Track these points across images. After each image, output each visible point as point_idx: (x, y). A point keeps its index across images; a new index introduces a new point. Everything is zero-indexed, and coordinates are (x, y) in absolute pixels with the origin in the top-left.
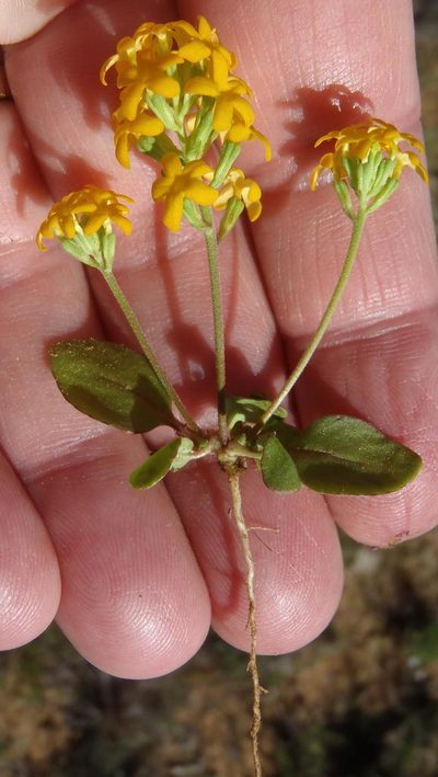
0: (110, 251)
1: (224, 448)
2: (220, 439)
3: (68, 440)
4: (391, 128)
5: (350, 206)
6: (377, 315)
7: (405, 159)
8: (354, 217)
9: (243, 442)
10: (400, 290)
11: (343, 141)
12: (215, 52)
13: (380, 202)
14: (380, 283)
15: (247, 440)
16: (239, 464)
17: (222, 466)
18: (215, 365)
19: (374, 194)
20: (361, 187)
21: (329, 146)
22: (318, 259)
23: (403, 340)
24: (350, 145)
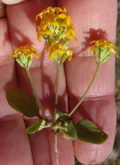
0: (30, 63)
1: (54, 125)
2: (53, 122)
3: (2, 114)
4: (110, 42)
5: (97, 60)
6: (96, 94)
7: (112, 50)
8: (98, 64)
9: (60, 124)
10: (103, 89)
11: (98, 43)
12: (67, 17)
13: (105, 61)
14: (98, 86)
15: (61, 123)
16: (58, 130)
17: (52, 131)
18: (55, 100)
19: (104, 58)
20: (101, 56)
21: (94, 44)
22: (82, 76)
23: (102, 103)
24: (99, 44)
